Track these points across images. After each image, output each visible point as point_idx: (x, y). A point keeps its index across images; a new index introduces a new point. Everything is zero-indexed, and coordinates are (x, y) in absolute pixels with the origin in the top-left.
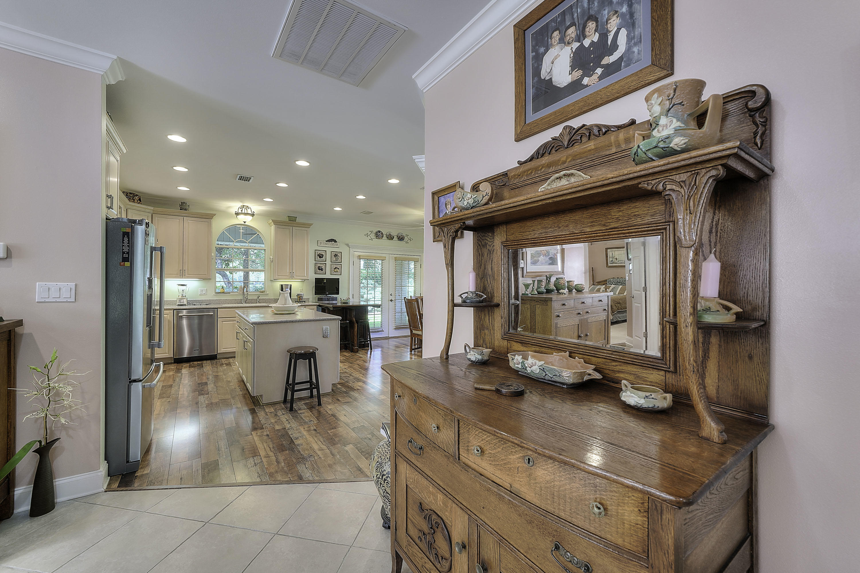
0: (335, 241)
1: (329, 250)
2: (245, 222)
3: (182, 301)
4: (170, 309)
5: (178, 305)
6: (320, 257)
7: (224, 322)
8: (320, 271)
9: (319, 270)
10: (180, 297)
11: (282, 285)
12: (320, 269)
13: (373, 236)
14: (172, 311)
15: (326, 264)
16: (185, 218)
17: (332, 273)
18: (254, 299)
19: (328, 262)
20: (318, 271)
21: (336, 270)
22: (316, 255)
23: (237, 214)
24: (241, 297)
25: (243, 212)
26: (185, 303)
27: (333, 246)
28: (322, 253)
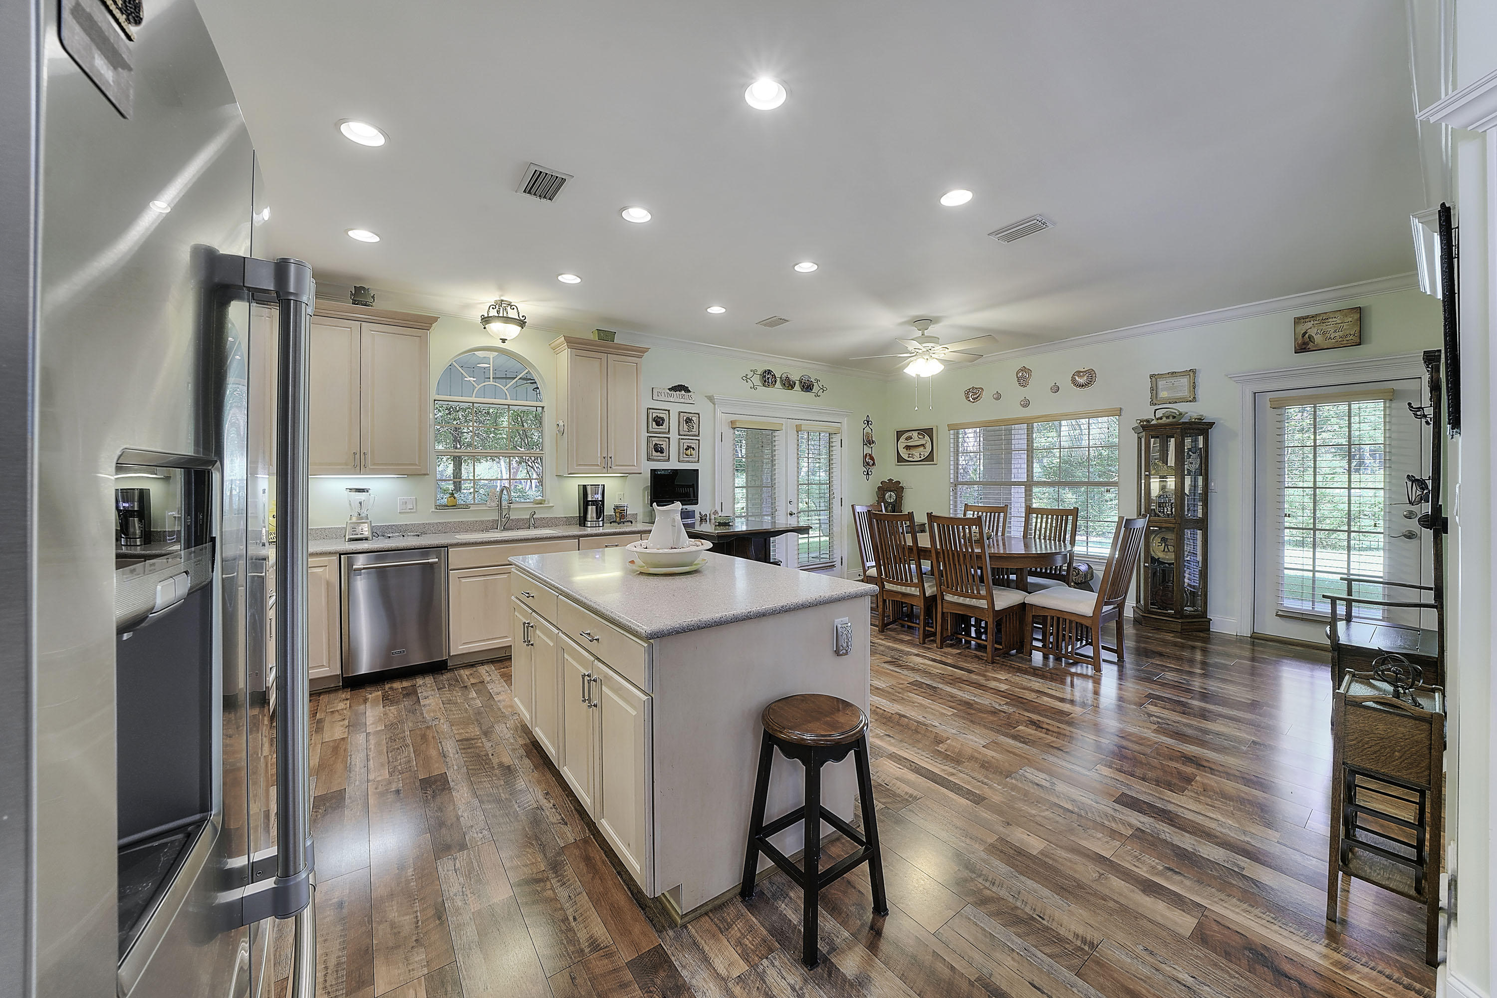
0: (687, 390)
1: (675, 409)
2: (504, 341)
3: (359, 529)
4: (330, 554)
5: (351, 540)
6: (658, 424)
7: (463, 580)
8: (659, 454)
9: (656, 451)
10: (354, 519)
11: (585, 487)
12: (658, 449)
13: (757, 380)
14: (335, 558)
15: (669, 438)
16: (364, 324)
17: (681, 459)
18: (523, 520)
19: (674, 436)
20: (654, 453)
21: (688, 452)
22: (650, 420)
23: (486, 320)
24: (494, 516)
25: (501, 315)
26: (366, 533)
27: (682, 400)
28: (661, 415)
